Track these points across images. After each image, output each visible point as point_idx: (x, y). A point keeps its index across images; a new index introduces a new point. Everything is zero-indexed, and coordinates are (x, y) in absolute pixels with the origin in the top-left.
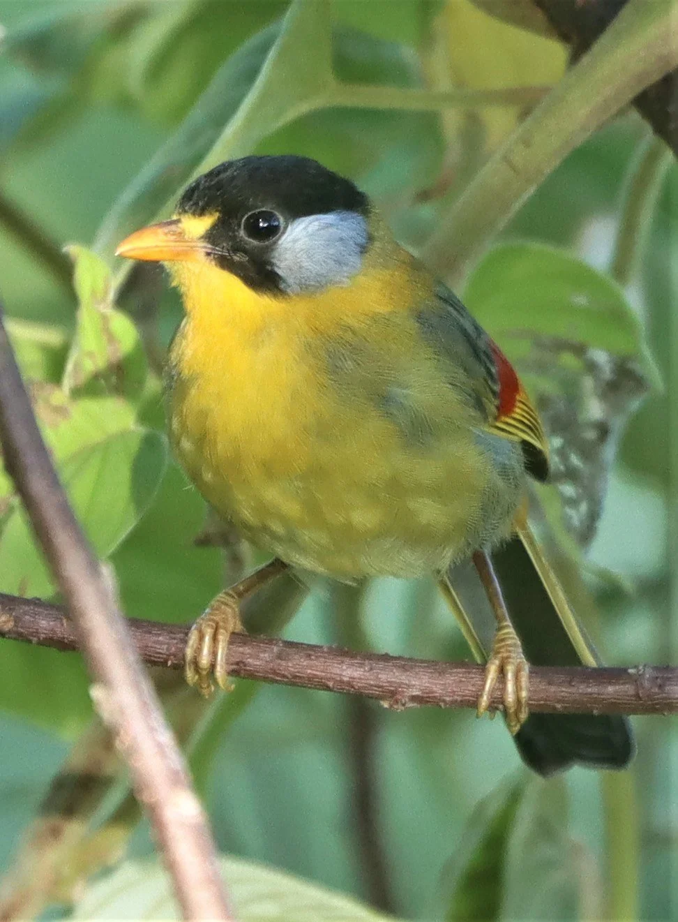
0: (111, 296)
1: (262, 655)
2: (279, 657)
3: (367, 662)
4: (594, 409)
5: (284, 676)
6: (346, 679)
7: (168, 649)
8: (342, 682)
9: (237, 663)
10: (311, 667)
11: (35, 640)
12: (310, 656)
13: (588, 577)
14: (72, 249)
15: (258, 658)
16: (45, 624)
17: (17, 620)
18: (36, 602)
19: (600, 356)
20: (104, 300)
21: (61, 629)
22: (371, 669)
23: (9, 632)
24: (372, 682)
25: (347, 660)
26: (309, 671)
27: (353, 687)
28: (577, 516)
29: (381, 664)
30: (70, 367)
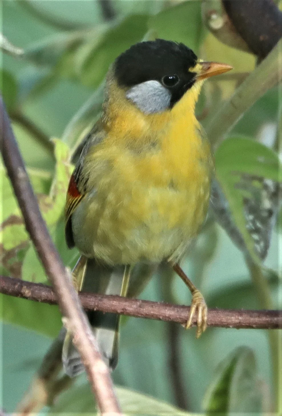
0: (70, 158)
1: (133, 306)
2: (140, 306)
3: (176, 308)
4: (267, 204)
5: (142, 314)
6: (167, 315)
7: (95, 304)
8: (166, 317)
9: (123, 309)
10: (153, 311)
11: (40, 300)
12: (152, 306)
13: (264, 273)
14: (54, 139)
15: (131, 307)
16: (44, 294)
17: (33, 292)
18: (41, 285)
19: (269, 182)
20: (66, 160)
21: (51, 296)
22: (178, 311)
23: (29, 297)
24: (178, 317)
25: (168, 308)
26: (152, 312)
27: (170, 319)
28: (259, 247)
29: (182, 309)
30: (52, 188)
